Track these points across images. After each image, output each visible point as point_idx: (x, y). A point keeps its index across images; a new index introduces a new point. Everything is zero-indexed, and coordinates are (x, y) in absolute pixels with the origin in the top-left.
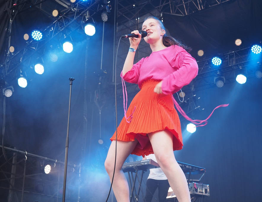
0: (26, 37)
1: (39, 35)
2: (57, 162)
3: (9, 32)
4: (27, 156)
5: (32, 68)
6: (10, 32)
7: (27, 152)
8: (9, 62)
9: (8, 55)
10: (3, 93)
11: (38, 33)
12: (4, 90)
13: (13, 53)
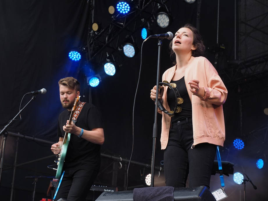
0: (111, 10)
1: (126, 7)
2: (162, 169)
3: (91, 4)
4: (121, 163)
5: (120, 50)
6: (93, 4)
7: (122, 158)
8: (92, 43)
9: (91, 35)
10: (88, 82)
11: (124, 5)
12: (88, 79)
13: (97, 31)
